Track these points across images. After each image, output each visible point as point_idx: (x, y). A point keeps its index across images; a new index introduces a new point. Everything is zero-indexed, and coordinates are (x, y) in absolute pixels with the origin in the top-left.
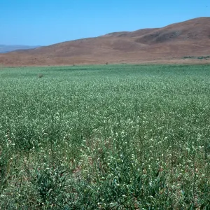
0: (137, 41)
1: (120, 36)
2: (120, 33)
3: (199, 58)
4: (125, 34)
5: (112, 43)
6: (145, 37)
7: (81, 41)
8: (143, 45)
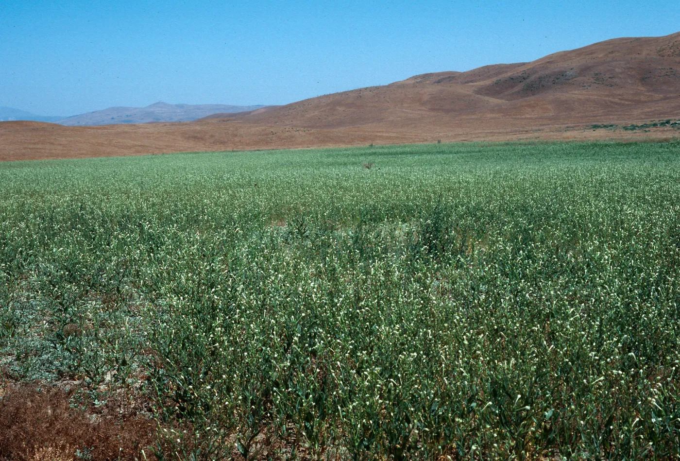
0: (480, 91)
1: (439, 82)
2: (438, 74)
3: (626, 128)
4: (450, 78)
5: (426, 98)
6: (497, 83)
7: (359, 94)
8: (493, 101)
